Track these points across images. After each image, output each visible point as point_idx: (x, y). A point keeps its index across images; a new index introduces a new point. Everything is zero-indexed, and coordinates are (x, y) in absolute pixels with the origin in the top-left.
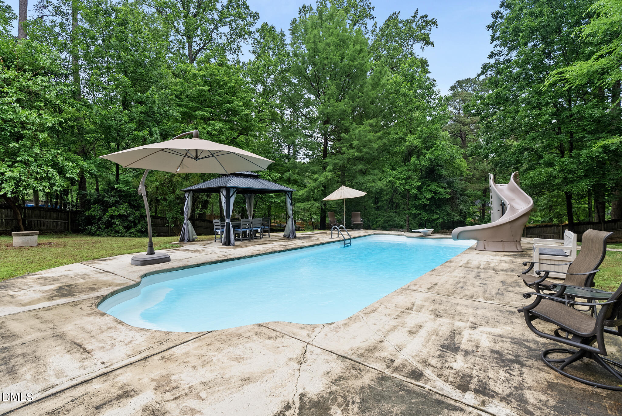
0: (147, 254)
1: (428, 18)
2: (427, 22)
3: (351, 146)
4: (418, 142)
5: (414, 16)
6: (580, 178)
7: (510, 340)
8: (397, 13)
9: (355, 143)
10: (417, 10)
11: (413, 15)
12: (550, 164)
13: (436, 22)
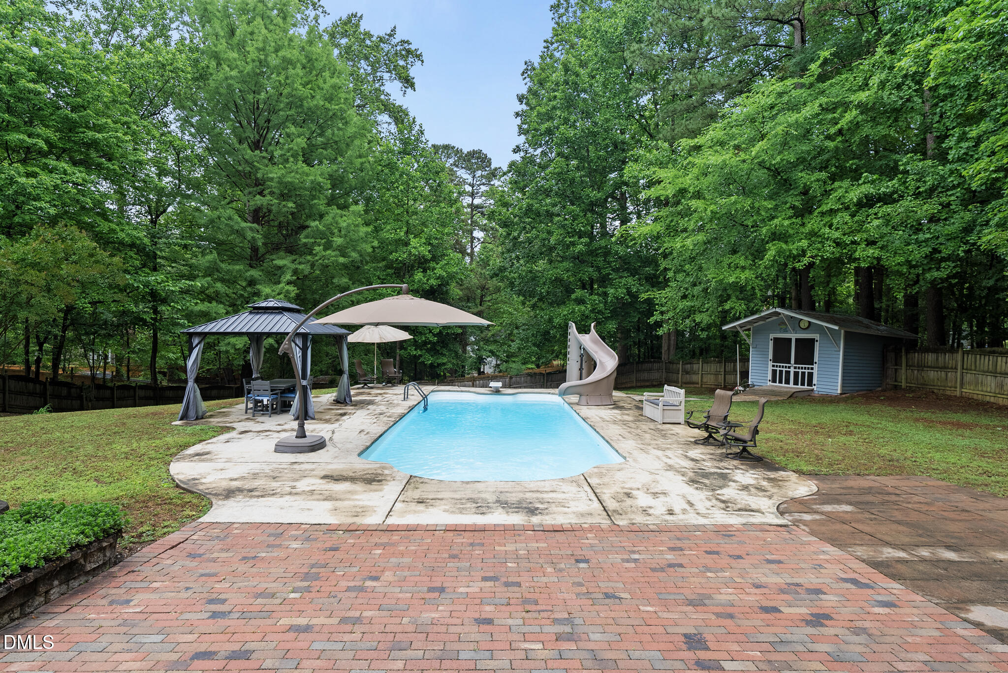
0: (297, 437)
1: (410, 46)
2: (409, 52)
3: (328, 246)
4: (425, 251)
5: (390, 35)
6: (607, 318)
7: (709, 456)
8: (359, 15)
9: (338, 241)
10: (395, 27)
11: (389, 32)
12: (580, 301)
13: (421, 55)
